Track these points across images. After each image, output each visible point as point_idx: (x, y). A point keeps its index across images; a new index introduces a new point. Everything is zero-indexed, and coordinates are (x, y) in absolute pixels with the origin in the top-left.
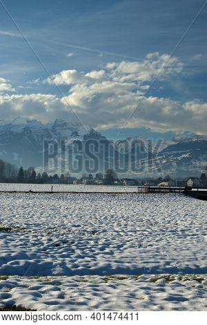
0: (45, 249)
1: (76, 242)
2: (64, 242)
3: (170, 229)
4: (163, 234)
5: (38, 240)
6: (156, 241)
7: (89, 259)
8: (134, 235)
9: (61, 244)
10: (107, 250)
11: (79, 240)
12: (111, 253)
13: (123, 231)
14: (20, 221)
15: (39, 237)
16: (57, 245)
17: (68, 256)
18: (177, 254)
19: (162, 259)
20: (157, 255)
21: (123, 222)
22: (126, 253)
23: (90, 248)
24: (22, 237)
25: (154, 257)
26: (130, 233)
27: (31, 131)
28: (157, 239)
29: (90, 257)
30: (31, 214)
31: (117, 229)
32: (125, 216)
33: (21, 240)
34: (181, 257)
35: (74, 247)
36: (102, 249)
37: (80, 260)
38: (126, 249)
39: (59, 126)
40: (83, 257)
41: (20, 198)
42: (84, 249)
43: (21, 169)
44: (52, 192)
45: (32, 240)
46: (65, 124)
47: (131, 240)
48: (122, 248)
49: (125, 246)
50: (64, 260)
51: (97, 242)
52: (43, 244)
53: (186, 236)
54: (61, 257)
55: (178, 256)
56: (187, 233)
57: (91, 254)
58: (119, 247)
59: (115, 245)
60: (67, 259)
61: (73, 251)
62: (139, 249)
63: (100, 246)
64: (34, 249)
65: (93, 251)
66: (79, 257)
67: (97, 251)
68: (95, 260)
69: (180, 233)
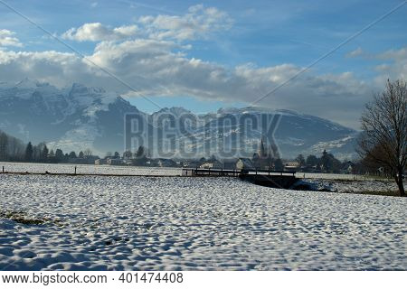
0: (93, 249)
1: (131, 240)
2: (117, 239)
3: (240, 223)
4: (235, 229)
5: (82, 237)
6: (231, 238)
7: (152, 261)
8: (199, 229)
9: (113, 242)
10: (172, 250)
11: (134, 237)
12: (178, 253)
13: (183, 225)
14: (48, 212)
15: (82, 233)
16: (108, 243)
17: (125, 257)
18: (260, 254)
19: (243, 261)
20: (236, 256)
21: (179, 214)
22: (197, 254)
23: (151, 246)
24: (61, 233)
25: (233, 258)
26: (193, 228)
27: (41, 98)
28: (230, 235)
29: (152, 258)
30: (58, 202)
31: (175, 222)
32: (178, 205)
33: (60, 236)
34: (265, 259)
35: (130, 246)
36: (166, 248)
37: (141, 262)
38: (195, 248)
39: (77, 91)
40: (144, 259)
41: (35, 181)
42: (143, 248)
43: (30, 145)
44: (75, 175)
45: (74, 236)
46: (85, 90)
47: (199, 236)
48: (189, 247)
49: (193, 245)
50: (120, 263)
51: (157, 240)
52: (89, 242)
53: (263, 231)
54: (116, 258)
55: (262, 257)
56: (263, 227)
57: (153, 255)
58: (186, 245)
59: (181, 244)
60: (124, 261)
61: (130, 250)
62: (212, 248)
63: (162, 245)
64: (80, 248)
65: (155, 251)
66: (139, 258)
67: (160, 251)
68: (160, 263)
69: (255, 227)
